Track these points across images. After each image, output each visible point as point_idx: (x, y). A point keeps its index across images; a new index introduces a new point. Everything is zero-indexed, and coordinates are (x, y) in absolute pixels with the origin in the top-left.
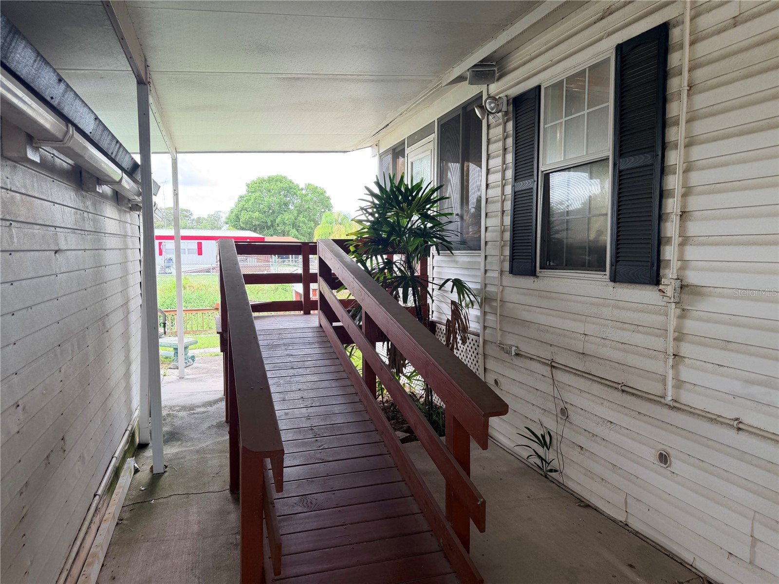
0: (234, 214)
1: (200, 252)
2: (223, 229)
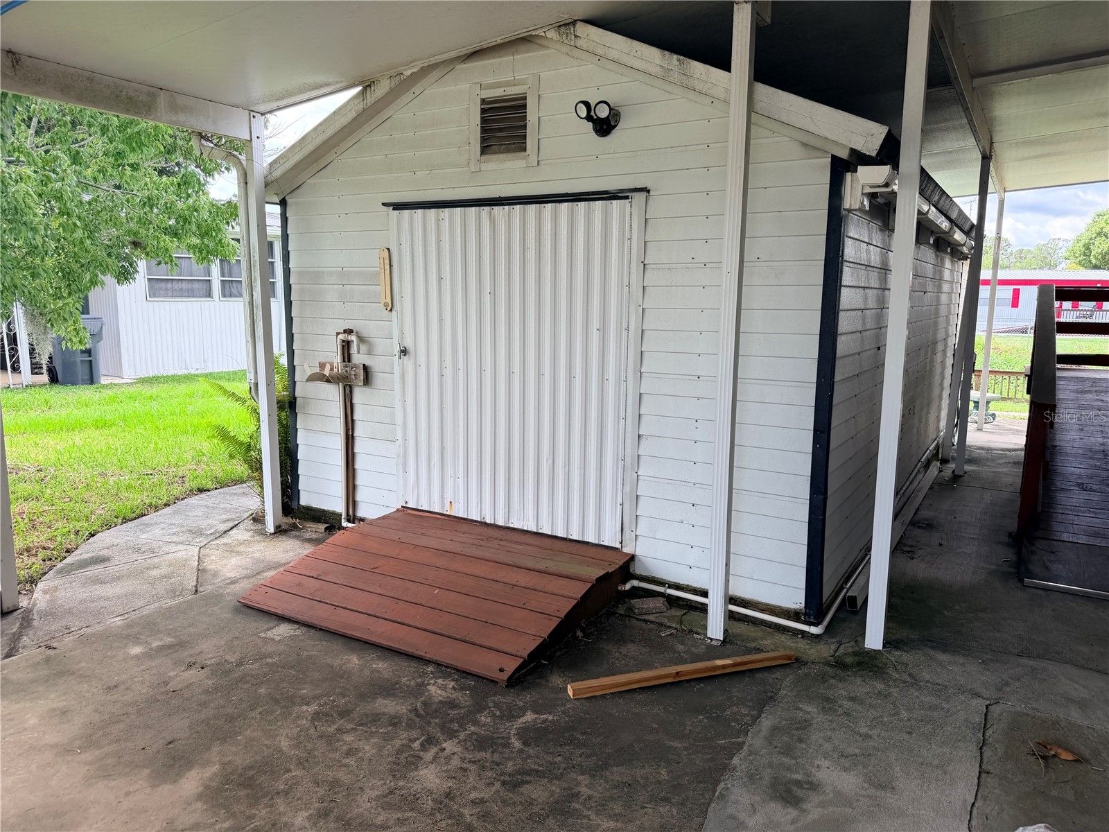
0: (1082, 244)
1: (1015, 303)
2: (1059, 268)
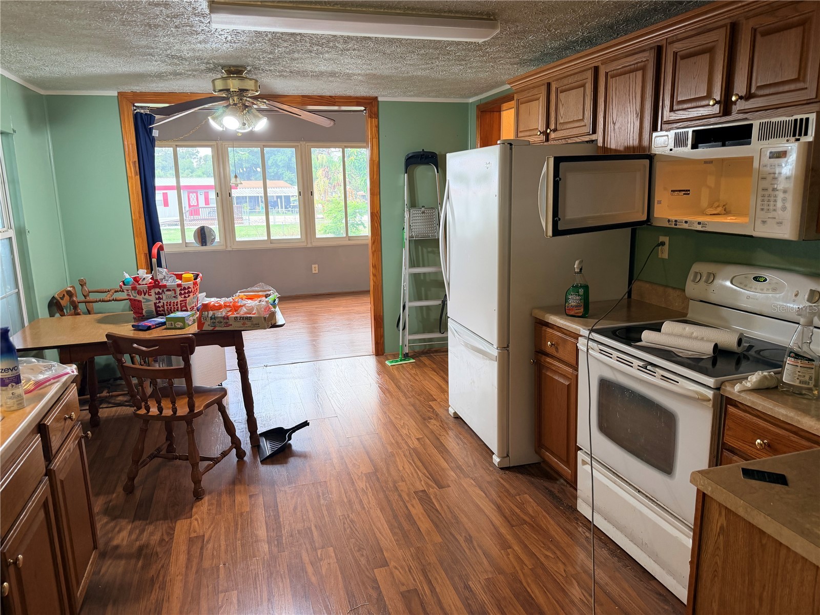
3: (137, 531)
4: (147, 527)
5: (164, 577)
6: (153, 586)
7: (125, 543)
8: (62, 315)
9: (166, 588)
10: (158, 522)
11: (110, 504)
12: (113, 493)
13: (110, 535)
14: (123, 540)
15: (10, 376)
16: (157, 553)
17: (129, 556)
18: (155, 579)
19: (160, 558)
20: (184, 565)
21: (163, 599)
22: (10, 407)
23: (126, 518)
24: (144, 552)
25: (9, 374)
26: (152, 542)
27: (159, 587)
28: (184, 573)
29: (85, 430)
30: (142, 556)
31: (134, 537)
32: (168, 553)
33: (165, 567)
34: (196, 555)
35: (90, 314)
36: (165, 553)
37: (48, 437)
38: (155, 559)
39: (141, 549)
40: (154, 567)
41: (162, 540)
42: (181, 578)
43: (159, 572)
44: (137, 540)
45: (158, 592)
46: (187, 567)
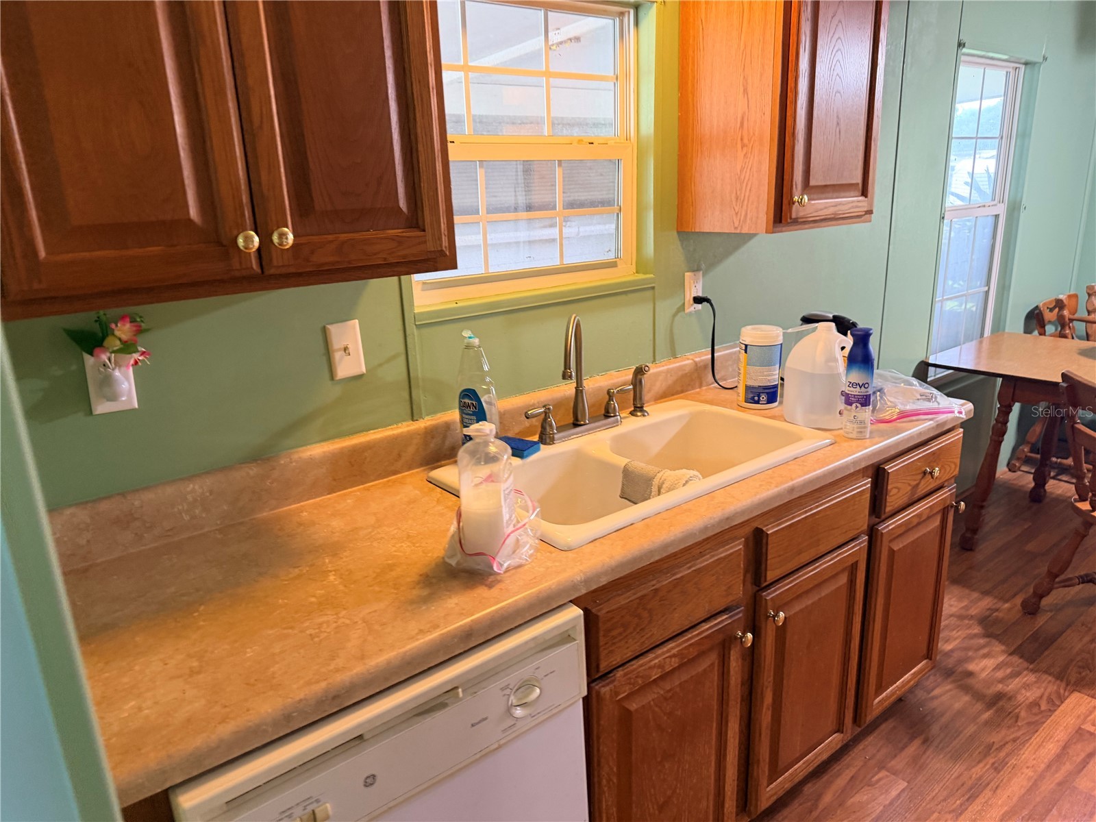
3: (1009, 671)
4: (1025, 672)
5: (1008, 755)
6: (985, 756)
7: (984, 675)
8: (1043, 333)
9: (1002, 773)
10: (1045, 676)
11: (994, 614)
12: (1007, 601)
13: (970, 654)
14: (983, 670)
15: (857, 394)
16: (1017, 717)
17: (978, 696)
18: (993, 750)
19: (1018, 726)
20: (1046, 760)
21: (988, 784)
22: (847, 433)
23: (1003, 644)
24: (1001, 703)
25: (856, 391)
26: (1020, 698)
27: (993, 764)
28: (1040, 770)
29: (959, 497)
30: (995, 708)
31: (1000, 674)
32: (1034, 726)
33: (1018, 743)
34: (1075, 758)
35: (1088, 340)
36: (1029, 724)
37: (885, 487)
38: (1009, 722)
39: (999, 696)
40: (1003, 732)
41: (1036, 704)
42: (1031, 774)
43: (1004, 745)
44: (1001, 681)
45: (988, 769)
46: (1049, 766)
